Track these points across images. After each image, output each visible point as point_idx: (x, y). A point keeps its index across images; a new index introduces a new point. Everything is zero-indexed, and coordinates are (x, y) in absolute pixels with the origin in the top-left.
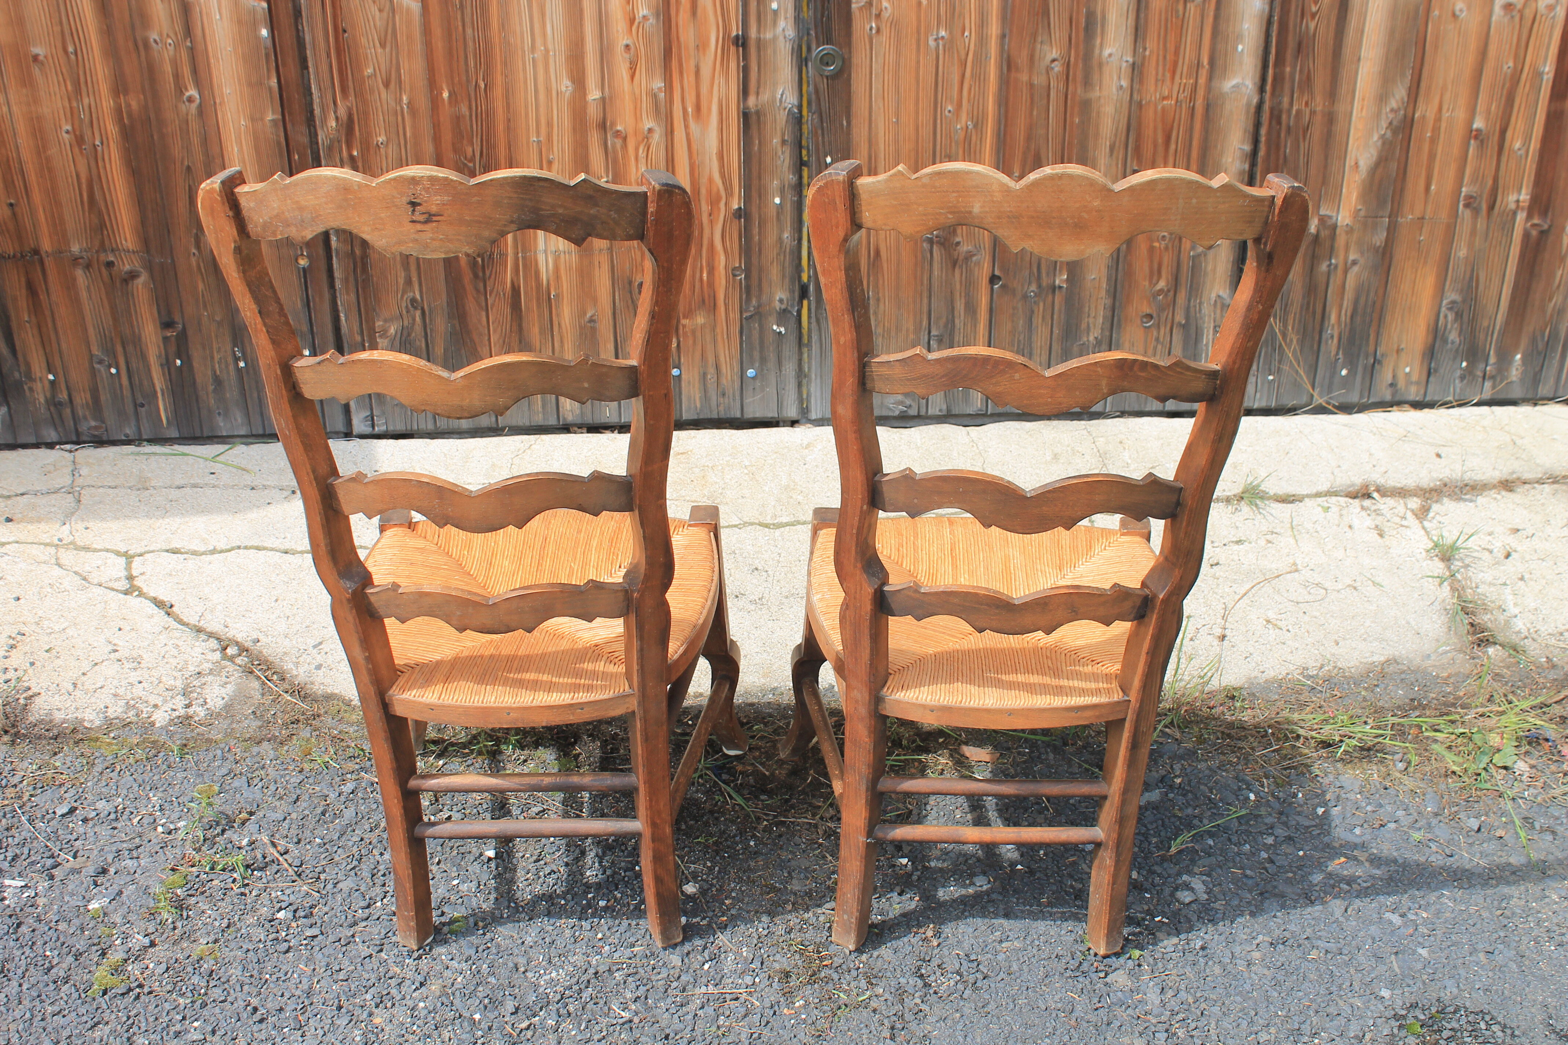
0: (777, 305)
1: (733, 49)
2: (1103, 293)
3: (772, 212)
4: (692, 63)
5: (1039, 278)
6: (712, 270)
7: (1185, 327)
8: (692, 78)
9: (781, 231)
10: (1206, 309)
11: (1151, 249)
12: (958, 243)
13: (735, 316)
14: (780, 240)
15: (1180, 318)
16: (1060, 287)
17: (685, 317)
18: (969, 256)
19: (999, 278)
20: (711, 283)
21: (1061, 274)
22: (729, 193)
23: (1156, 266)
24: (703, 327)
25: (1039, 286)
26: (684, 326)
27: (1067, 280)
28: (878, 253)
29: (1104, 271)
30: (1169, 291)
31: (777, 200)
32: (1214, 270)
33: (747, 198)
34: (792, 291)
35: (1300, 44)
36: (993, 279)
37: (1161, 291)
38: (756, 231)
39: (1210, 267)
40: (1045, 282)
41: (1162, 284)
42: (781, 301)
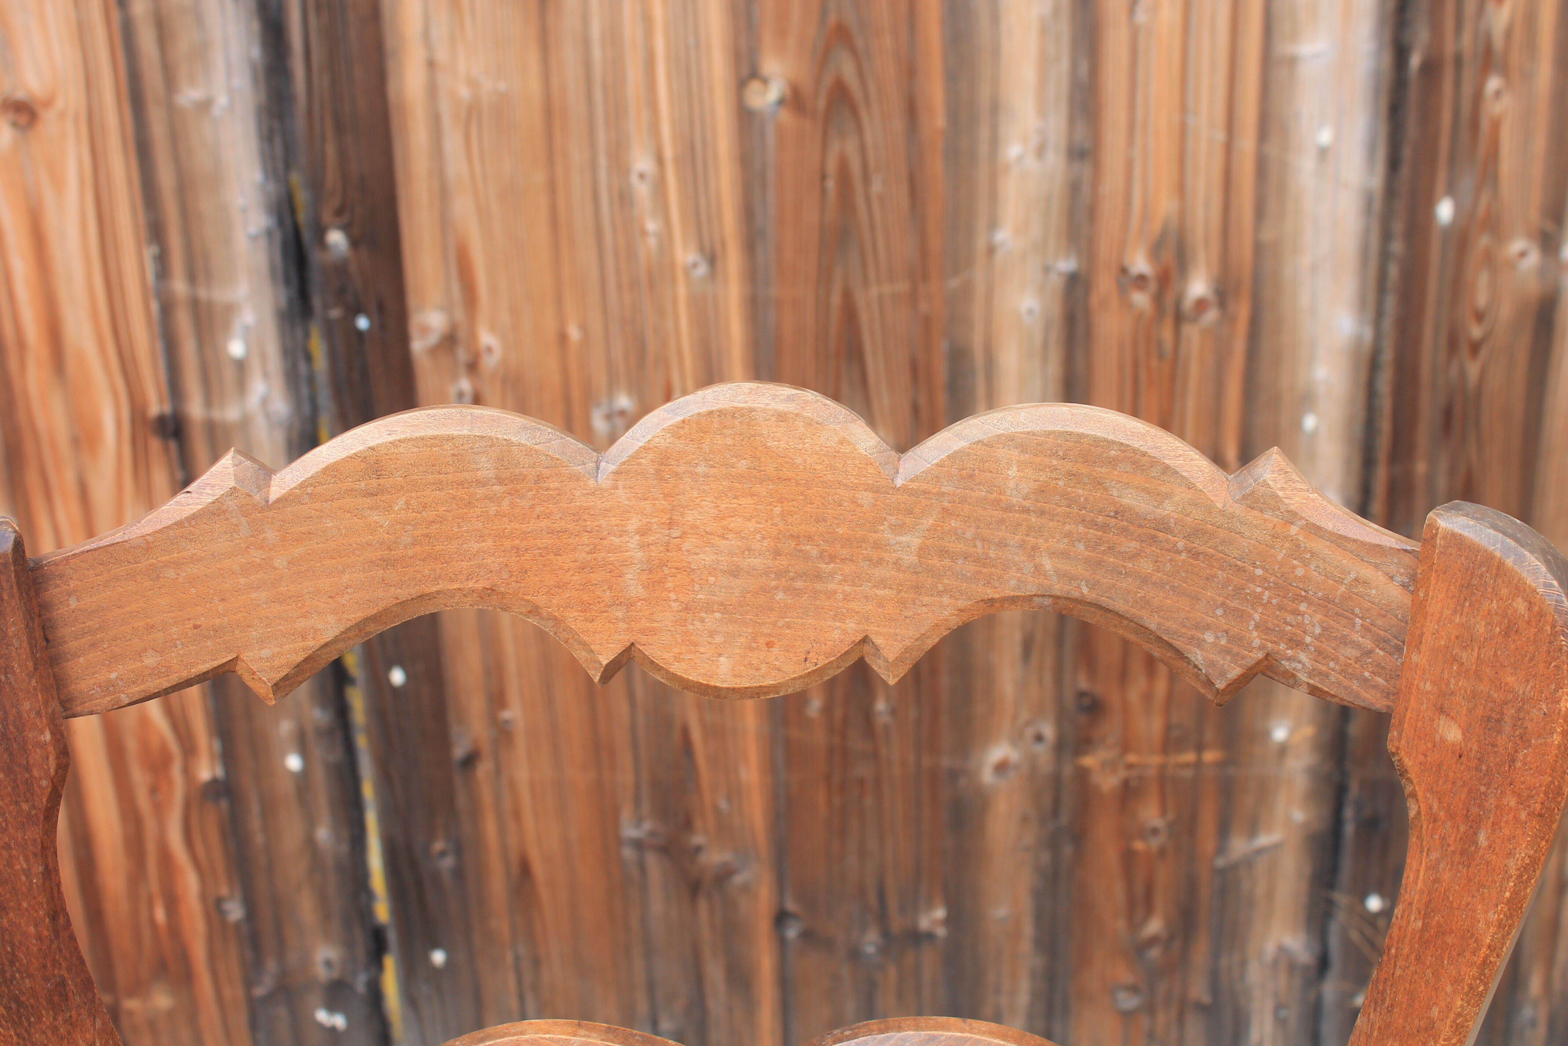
0: (322, 973)
1: (155, 444)
2: (1026, 946)
3: (287, 788)
4: (70, 477)
5: (882, 918)
6: (172, 903)
7: (1209, 1011)
8: (74, 507)
9: (311, 823)
10: (1255, 974)
11: (1128, 858)
12: (698, 849)
13: (234, 992)
14: (310, 842)
15: (1199, 991)
16: (930, 936)
17: (132, 993)
18: (724, 875)
19: (794, 916)
20: (175, 928)
21: (930, 906)
22: (189, 750)
23: (1139, 888)
24: (171, 1014)
25: (886, 933)
26: (131, 1014)
27: (948, 922)
28: (525, 869)
29: (1026, 904)
30: (1171, 938)
31: (294, 763)
32: (1270, 894)
33: (228, 757)
34: (349, 945)
35: (1448, 413)
36: (781, 918)
37: (1153, 941)
38: (255, 822)
39: (1260, 890)
40: (897, 923)
41: (1154, 926)
42: (328, 964)
